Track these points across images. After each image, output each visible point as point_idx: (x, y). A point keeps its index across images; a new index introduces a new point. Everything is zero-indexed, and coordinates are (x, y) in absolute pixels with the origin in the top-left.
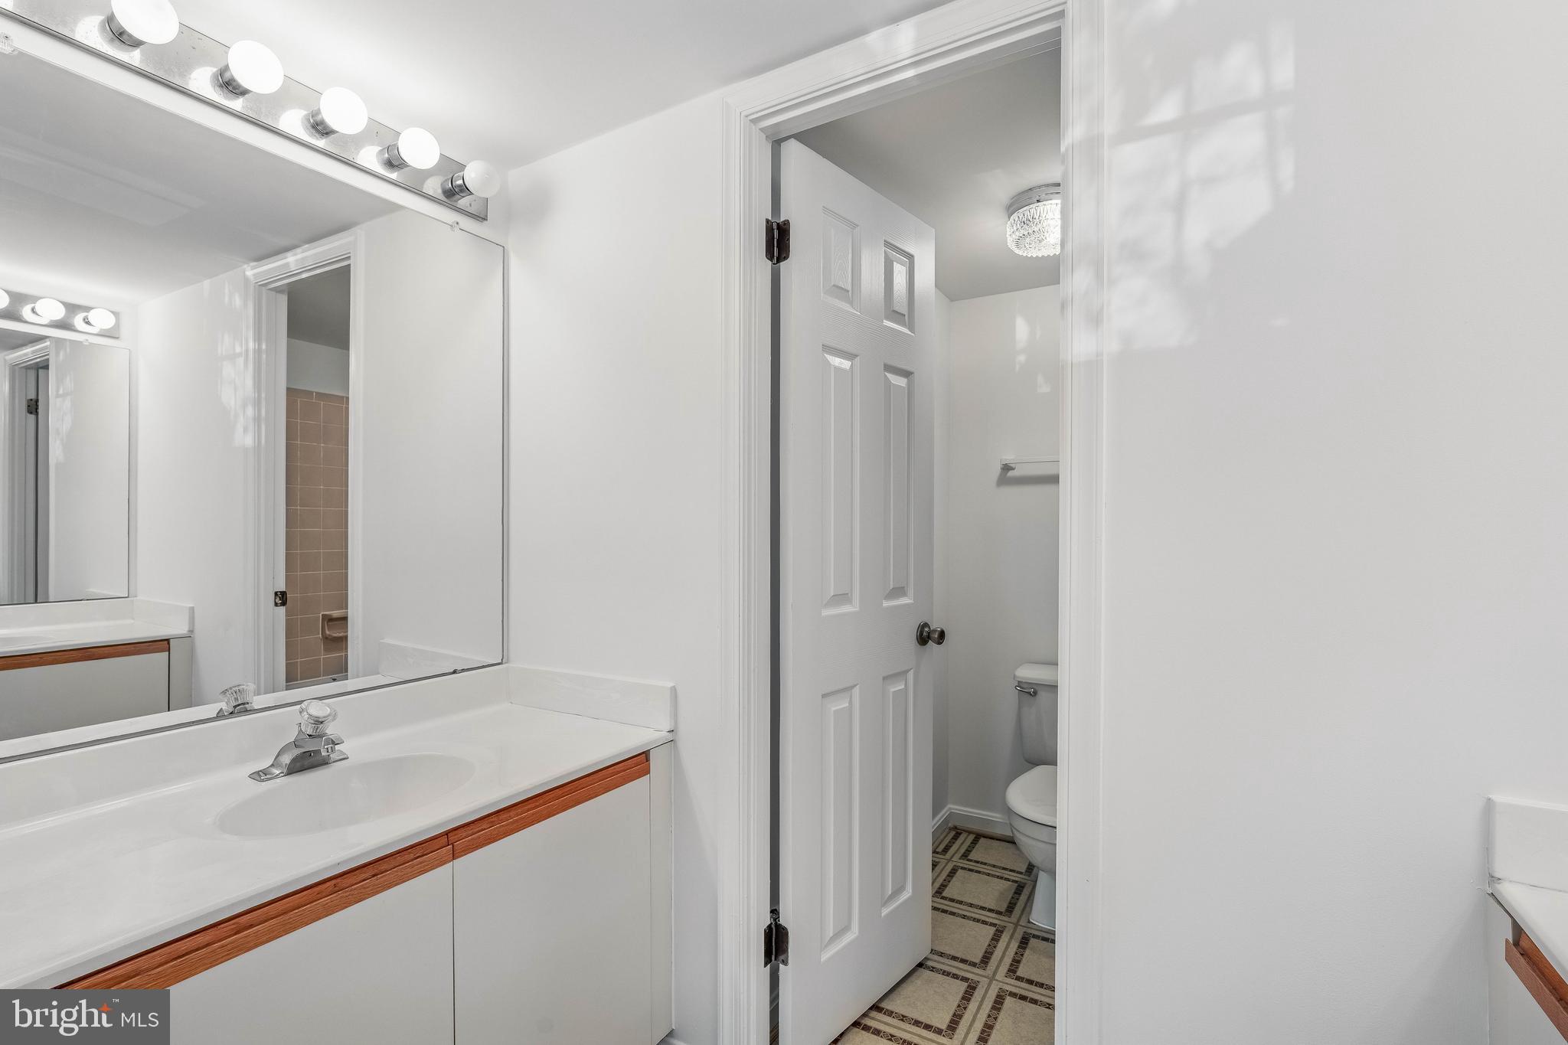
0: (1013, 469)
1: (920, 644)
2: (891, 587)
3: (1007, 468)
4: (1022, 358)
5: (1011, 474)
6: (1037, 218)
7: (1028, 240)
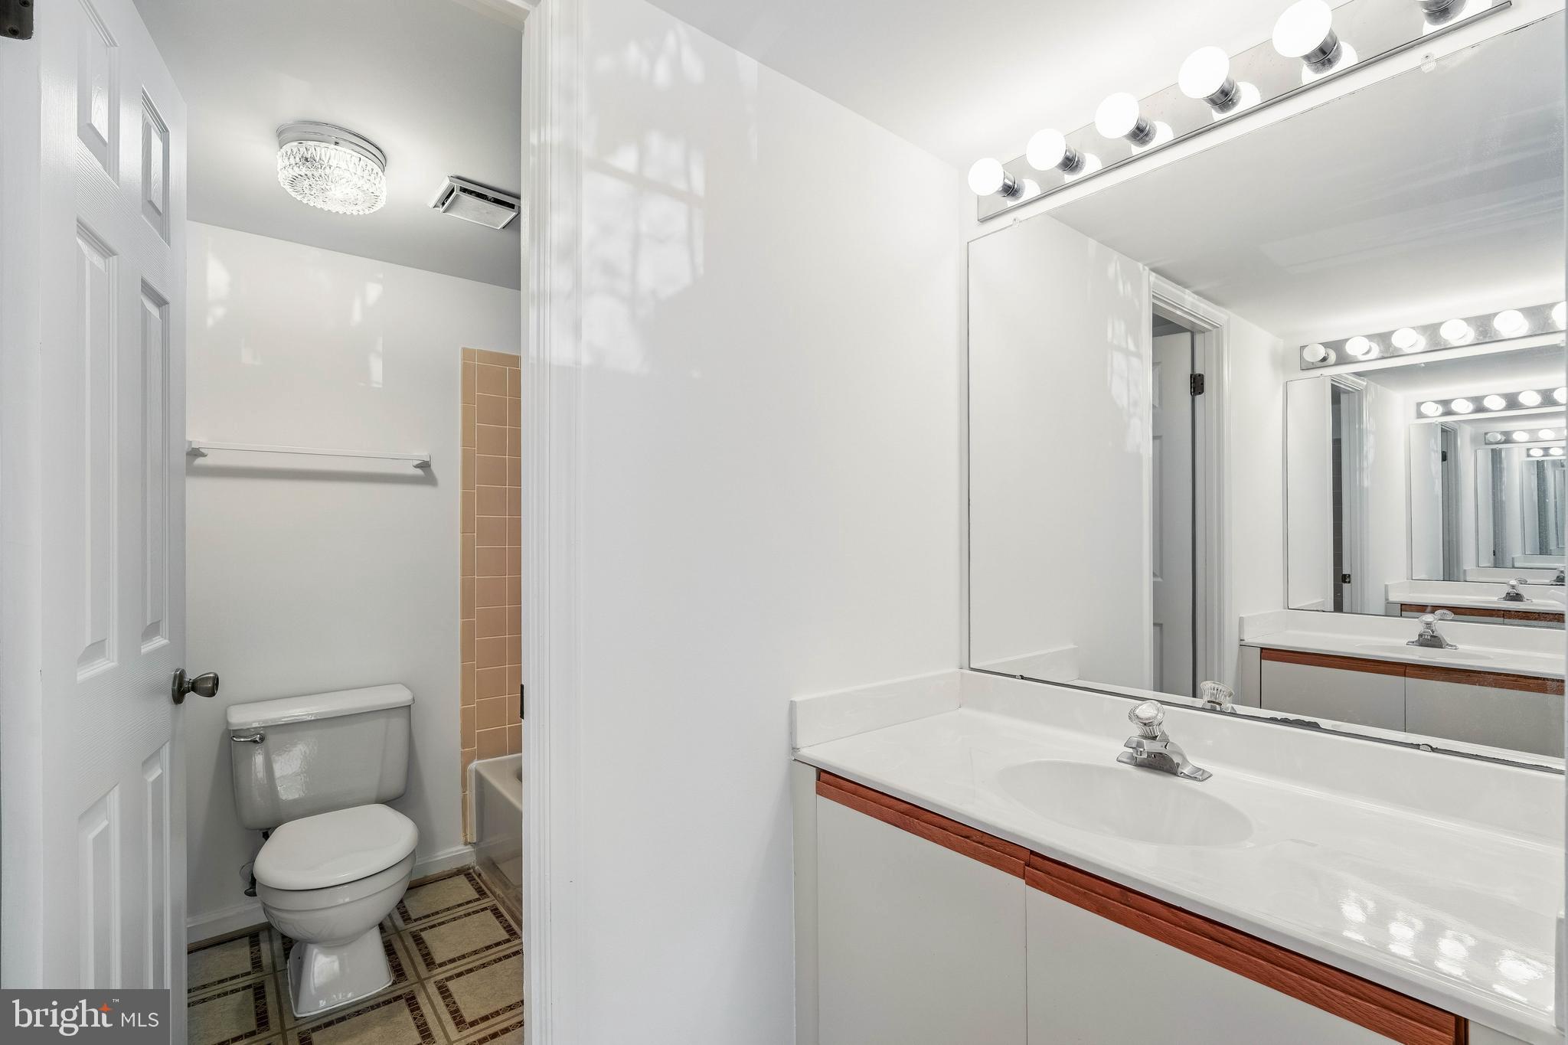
0: (204, 455)
1: (174, 701)
2: (148, 623)
3: (195, 453)
4: (219, 312)
5: (199, 461)
6: (326, 161)
7: (306, 183)
